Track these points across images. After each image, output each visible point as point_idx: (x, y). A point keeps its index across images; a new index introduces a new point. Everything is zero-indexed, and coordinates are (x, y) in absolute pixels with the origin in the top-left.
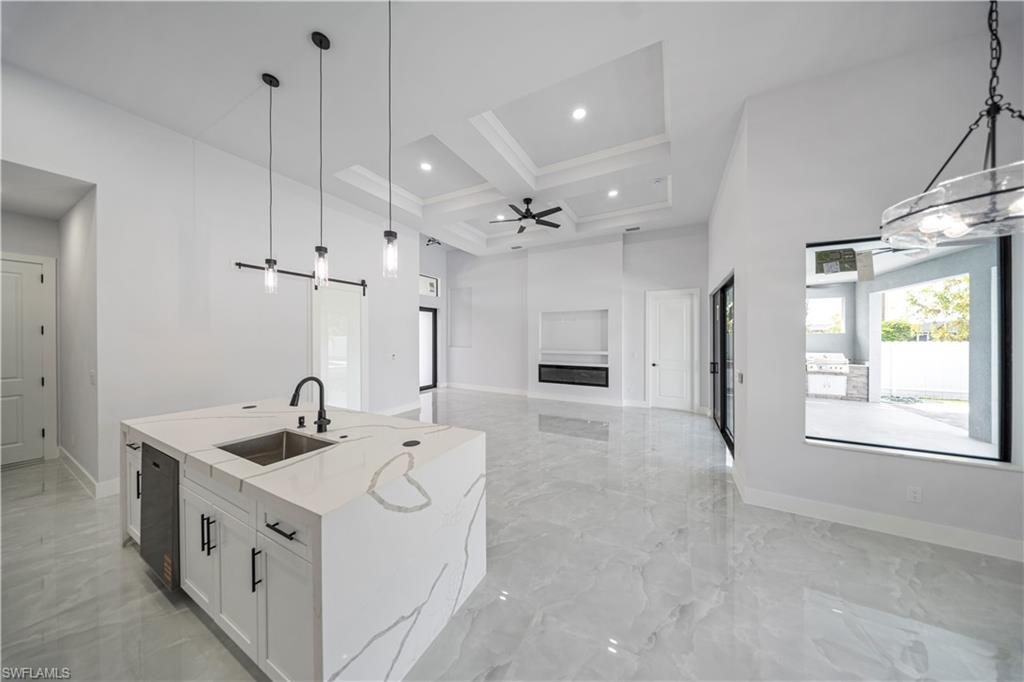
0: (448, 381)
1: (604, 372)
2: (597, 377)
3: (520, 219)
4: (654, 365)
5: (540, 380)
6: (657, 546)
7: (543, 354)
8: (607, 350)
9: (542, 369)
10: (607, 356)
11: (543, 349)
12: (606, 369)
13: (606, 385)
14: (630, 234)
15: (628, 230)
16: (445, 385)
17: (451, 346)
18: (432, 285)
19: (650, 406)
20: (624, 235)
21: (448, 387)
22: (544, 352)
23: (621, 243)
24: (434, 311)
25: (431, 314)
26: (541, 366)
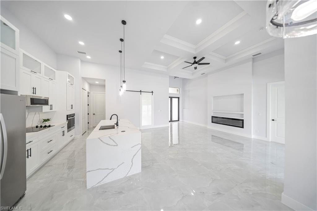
0: (183, 119)
1: (242, 121)
2: (238, 123)
3: (192, 65)
4: (273, 120)
5: (212, 122)
6: (201, 193)
7: (214, 112)
8: (243, 112)
9: (213, 118)
10: (243, 114)
11: (213, 110)
12: (243, 120)
13: (243, 127)
14: (256, 57)
15: (253, 56)
16: (182, 120)
17: (184, 109)
18: (177, 90)
19: (270, 140)
20: (253, 58)
21: (183, 121)
22: (214, 111)
23: (251, 63)
24: (179, 98)
25: (177, 99)
26: (212, 117)
